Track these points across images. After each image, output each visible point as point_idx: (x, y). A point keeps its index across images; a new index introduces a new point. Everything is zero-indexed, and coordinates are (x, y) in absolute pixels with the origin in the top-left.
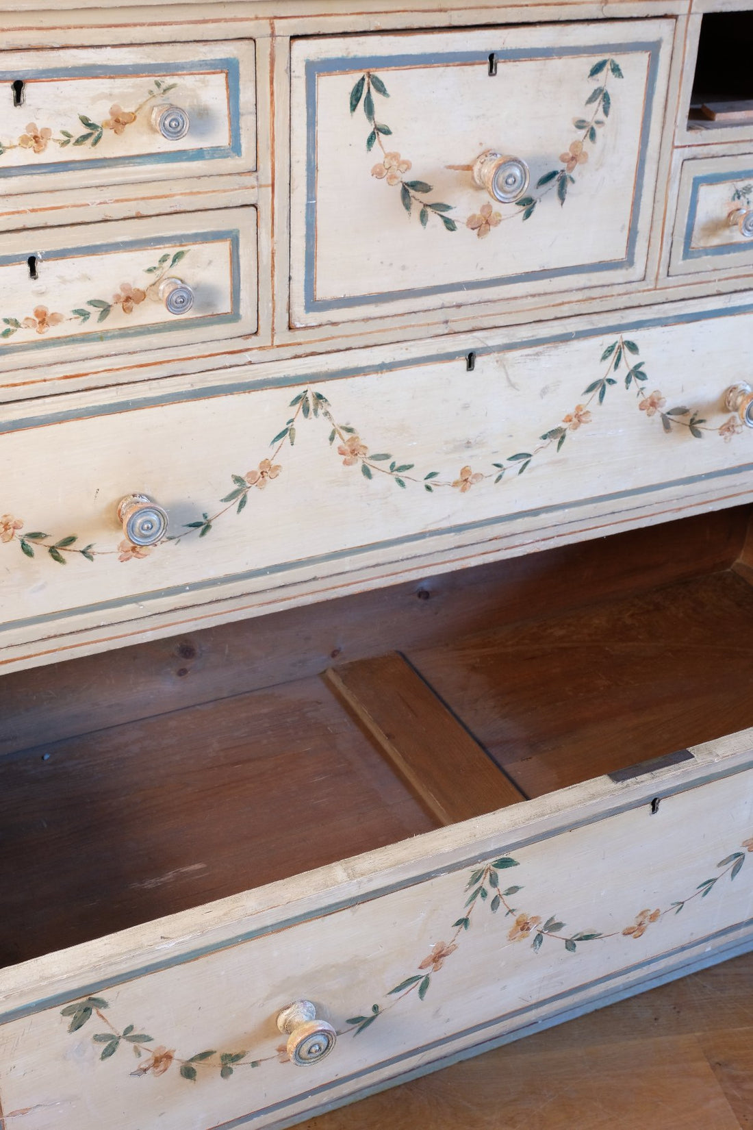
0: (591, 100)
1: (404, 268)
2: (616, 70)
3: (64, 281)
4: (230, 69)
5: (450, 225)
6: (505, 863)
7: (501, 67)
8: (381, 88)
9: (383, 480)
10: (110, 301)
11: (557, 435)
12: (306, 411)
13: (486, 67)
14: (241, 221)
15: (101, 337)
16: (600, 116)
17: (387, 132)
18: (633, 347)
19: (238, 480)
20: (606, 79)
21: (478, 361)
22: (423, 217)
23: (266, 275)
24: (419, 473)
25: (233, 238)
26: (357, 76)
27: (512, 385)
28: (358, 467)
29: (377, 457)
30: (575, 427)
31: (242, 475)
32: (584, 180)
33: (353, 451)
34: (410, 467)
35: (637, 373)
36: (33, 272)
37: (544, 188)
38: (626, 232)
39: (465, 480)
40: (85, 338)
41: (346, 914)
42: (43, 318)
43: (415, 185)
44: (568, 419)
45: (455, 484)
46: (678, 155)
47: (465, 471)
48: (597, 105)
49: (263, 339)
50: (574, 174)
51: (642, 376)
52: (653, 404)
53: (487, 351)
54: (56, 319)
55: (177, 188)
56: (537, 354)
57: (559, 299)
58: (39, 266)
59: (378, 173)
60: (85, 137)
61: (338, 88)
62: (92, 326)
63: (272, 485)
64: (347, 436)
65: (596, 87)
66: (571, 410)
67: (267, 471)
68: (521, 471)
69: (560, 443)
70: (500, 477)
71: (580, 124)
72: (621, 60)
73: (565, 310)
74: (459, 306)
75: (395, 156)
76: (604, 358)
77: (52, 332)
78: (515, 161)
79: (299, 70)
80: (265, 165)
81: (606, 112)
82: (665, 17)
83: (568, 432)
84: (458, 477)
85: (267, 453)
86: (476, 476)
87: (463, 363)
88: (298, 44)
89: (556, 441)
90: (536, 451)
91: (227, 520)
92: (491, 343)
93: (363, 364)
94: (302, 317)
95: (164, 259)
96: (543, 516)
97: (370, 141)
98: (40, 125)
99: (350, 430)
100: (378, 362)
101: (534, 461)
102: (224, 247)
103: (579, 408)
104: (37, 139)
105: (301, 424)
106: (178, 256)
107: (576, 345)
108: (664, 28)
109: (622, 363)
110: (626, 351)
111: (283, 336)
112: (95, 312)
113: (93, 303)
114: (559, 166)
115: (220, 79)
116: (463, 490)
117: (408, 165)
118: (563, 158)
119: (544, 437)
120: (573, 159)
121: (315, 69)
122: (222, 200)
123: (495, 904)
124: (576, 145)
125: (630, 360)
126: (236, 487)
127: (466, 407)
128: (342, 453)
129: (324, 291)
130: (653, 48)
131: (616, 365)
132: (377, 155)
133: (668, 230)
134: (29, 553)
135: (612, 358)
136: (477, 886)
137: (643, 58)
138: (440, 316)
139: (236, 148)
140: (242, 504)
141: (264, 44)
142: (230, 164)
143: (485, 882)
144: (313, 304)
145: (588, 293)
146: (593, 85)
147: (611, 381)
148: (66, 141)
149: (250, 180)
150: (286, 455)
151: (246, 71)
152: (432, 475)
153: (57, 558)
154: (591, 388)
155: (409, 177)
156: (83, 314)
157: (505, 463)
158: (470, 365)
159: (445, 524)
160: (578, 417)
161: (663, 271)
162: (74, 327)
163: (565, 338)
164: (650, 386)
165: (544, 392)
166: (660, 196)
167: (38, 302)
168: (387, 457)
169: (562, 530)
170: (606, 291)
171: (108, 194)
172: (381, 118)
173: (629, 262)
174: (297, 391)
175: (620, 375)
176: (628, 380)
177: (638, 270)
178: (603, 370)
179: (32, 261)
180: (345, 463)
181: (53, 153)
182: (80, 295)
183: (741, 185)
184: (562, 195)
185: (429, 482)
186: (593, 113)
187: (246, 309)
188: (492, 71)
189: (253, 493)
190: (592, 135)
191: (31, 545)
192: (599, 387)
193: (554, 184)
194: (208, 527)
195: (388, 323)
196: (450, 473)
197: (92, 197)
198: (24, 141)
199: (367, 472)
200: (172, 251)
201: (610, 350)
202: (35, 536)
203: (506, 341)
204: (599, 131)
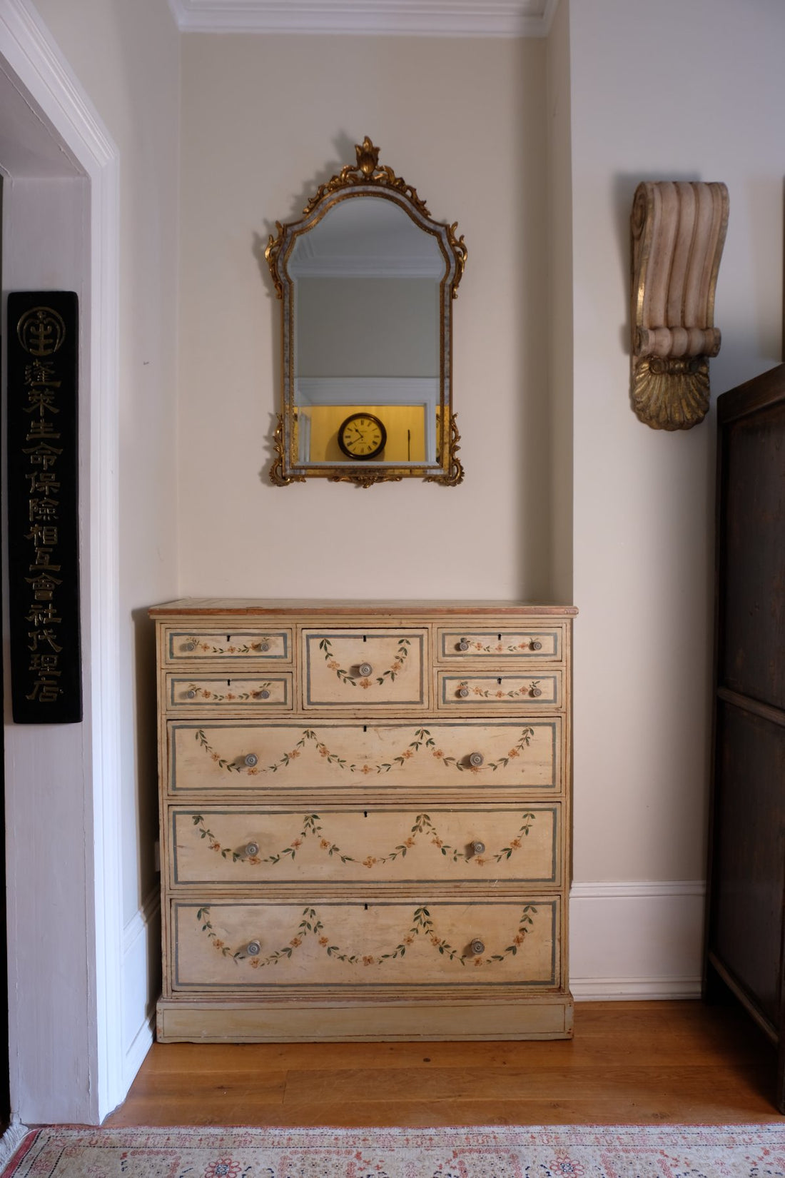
0: (400, 651)
1: (339, 695)
2: (408, 642)
3: (236, 687)
4: (284, 636)
5: (354, 684)
6: (316, 817)
7: (367, 639)
8: (329, 643)
9: (335, 764)
10: (249, 694)
11: (400, 759)
12: (308, 736)
13: (363, 639)
14: (288, 676)
15: (246, 704)
16: (404, 655)
17: (332, 655)
18: (428, 732)
19: (286, 755)
20: (404, 644)
21: (368, 729)
22: (345, 681)
23: (295, 692)
24: (348, 764)
25: (285, 681)
26: (322, 640)
27: (381, 739)
28: (326, 758)
29: (333, 756)
30: (408, 757)
31: (287, 753)
32: (400, 675)
33: (324, 752)
34: (345, 761)
35: (430, 742)
36: (229, 684)
37: (386, 676)
38: (419, 693)
39: (366, 770)
40: (241, 704)
41: (267, 816)
42: (230, 697)
43: (342, 671)
44: (404, 754)
45: (362, 771)
46: (435, 670)
47: (365, 767)
48: (402, 652)
49: (294, 711)
50: (397, 672)
51: (433, 743)
52: (439, 754)
53: (371, 726)
54: (234, 697)
55: (269, 665)
56: (390, 730)
57: (396, 712)
58: (231, 683)
59: (329, 666)
60: (244, 650)
61: (315, 643)
62: (244, 701)
63: (297, 758)
64: (322, 747)
65: (401, 647)
66: (406, 752)
67: (295, 754)
68: (388, 770)
69: (402, 763)
70: (379, 771)
71: (397, 658)
72: (408, 639)
73: (398, 716)
74: (359, 710)
75: (335, 662)
76: (416, 734)
77: (233, 701)
78: (369, 665)
79: (304, 637)
80: (294, 662)
81: (406, 654)
82: (424, 628)
83: (405, 759)
84: (363, 768)
85: (296, 748)
86: (370, 769)
87: (362, 729)
88: (304, 630)
89: (400, 762)
90: (393, 764)
91: (282, 767)
92: (372, 723)
93: (327, 724)
94: (306, 706)
95: (265, 684)
96: (398, 790)
97: (326, 657)
98: (233, 646)
99: (323, 745)
100: (332, 724)
101: (392, 767)
102: (283, 683)
103: (408, 751)
104: (232, 650)
105: (306, 740)
106: (269, 684)
107: (404, 728)
108: (424, 632)
109: (424, 737)
110: (425, 734)
111: (300, 711)
112: (245, 697)
113: (244, 694)
114: (391, 670)
115: (282, 638)
116: (365, 773)
117: (339, 665)
118: (392, 667)
119: (396, 760)
120: (396, 667)
121: (308, 637)
122: (282, 670)
123: (314, 831)
124: (395, 664)
125: (427, 737)
126: (285, 757)
127: (364, 744)
128: (321, 752)
129: (313, 699)
130: (421, 637)
131: (421, 738)
132: (329, 661)
133: (435, 693)
134: (221, 766)
135: (419, 735)
136: (307, 822)
137: (418, 639)
138: (353, 712)
139: (286, 656)
140: (287, 763)
141: (294, 630)
142: (283, 660)
143: (309, 821)
144: (310, 703)
145: (406, 711)
146: (400, 646)
147: (420, 743)
148: (240, 650)
149: (290, 665)
150: (301, 749)
151: (289, 636)
152: (353, 766)
153: (229, 769)
154: (412, 745)
155: (339, 669)
156: (241, 697)
157: (381, 767)
158: (365, 730)
159: (359, 785)
160: (408, 755)
161: (436, 706)
162: (239, 700)
163: (400, 726)
164: (437, 748)
165: (394, 743)
166: (431, 682)
167: (229, 692)
168: (336, 756)
169: (407, 797)
170: (413, 711)
171: (250, 665)
172: (330, 651)
173: (421, 702)
174: (306, 729)
175: (424, 741)
176: (427, 744)
177: (426, 705)
178: (417, 739)
179: (229, 681)
180: (322, 756)
181: (236, 654)
182: (241, 692)
183: (463, 681)
184: (393, 678)
185: (352, 768)
186: (401, 654)
187: (289, 702)
188: (365, 640)
189: (290, 760)
190: (402, 661)
191: (222, 764)
192: (416, 745)
193: (390, 675)
194: (276, 769)
195: (334, 712)
196: (360, 766)
197: (246, 666)
198: (229, 650)
199: (329, 760)
200: (267, 683)
201: (418, 732)
202: (223, 761)
203: (377, 723)
204: (403, 659)
